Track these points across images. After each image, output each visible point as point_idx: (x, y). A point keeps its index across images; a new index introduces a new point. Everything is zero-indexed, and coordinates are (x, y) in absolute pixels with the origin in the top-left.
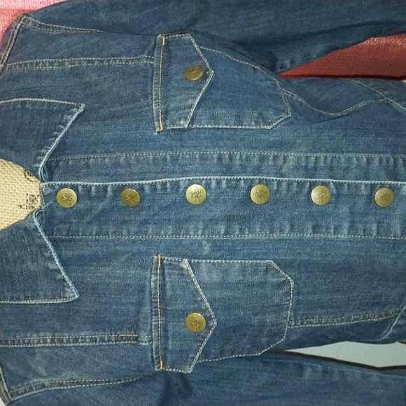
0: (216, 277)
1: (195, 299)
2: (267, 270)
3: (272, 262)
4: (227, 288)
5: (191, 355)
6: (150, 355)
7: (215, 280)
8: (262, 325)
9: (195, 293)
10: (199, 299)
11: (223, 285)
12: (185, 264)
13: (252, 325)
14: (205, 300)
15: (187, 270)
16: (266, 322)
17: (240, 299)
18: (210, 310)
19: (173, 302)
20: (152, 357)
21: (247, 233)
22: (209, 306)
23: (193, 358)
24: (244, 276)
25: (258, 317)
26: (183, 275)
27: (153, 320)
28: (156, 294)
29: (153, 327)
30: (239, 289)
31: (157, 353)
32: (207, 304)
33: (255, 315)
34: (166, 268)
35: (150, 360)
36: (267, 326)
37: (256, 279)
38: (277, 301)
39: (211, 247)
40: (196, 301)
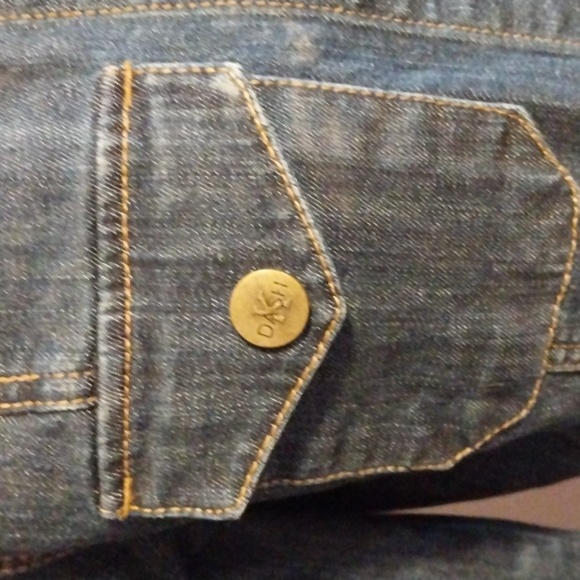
0: (340, 143)
1: (266, 217)
2: (504, 140)
3: (522, 110)
4: (378, 189)
5: (243, 447)
6: (86, 452)
7: (338, 152)
8: (478, 344)
9: (268, 192)
10: (283, 214)
11: (365, 176)
12: (230, 78)
13: (446, 344)
14: (308, 218)
15: (242, 102)
16: (491, 336)
17: (419, 234)
18: (325, 259)
19: (184, 231)
20: (94, 461)
21: (432, 16)
22: (319, 243)
23: (250, 458)
24: (433, 150)
25: (468, 315)
26: (220, 123)
27: (104, 305)
28: (114, 204)
29: (102, 333)
30: (417, 198)
31: (115, 443)
32: (314, 234)
33: (461, 302)
34: (156, 100)
35: (85, 474)
36: (493, 350)
37: (472, 167)
38: (531, 256)
39: (317, 42)
40: (271, 226)
